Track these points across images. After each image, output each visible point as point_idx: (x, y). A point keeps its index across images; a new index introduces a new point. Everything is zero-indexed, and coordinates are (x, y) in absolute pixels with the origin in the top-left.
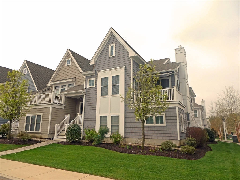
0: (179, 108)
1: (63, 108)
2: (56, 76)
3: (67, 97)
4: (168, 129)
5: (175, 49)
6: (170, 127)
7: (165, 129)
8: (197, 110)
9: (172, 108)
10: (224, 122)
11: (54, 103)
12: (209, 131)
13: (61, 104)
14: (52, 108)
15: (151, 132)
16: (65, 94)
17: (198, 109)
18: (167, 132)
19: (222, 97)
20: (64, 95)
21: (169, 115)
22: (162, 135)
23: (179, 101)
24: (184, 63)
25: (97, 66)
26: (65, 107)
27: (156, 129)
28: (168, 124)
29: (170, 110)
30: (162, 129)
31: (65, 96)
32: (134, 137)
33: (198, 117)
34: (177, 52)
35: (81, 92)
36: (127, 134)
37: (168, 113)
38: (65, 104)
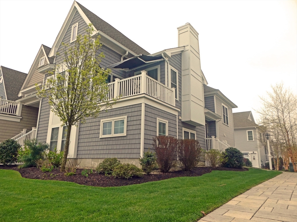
0: (147, 105)
1: (19, 121)
2: (28, 82)
3: (25, 106)
4: (128, 142)
5: (178, 28)
6: (131, 137)
7: (125, 142)
8: (252, 131)
9: (136, 106)
10: (268, 139)
12: (233, 151)
13: (16, 115)
15: (108, 147)
16: (21, 102)
17: (254, 129)
18: (127, 146)
20: (20, 103)
21: (132, 119)
22: (120, 151)
24: (189, 46)
25: (57, 58)
26: (21, 119)
27: (114, 142)
28: (130, 132)
29: (133, 110)
30: (122, 142)
31: (23, 105)
32: (87, 156)
33: (254, 140)
34: (181, 32)
35: (35, 98)
36: (80, 152)
37: (130, 115)
38: (21, 115)
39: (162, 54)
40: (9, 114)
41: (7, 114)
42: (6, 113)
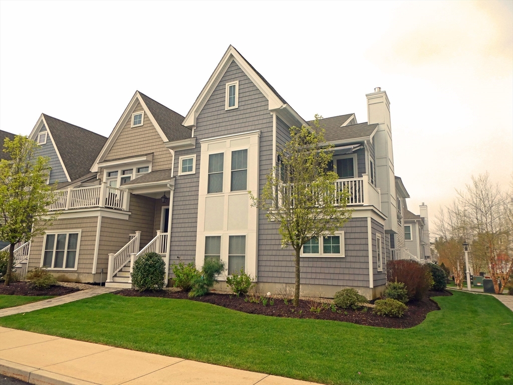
0: (373, 221)
1: (127, 218)
2: (110, 150)
4: (348, 265)
5: (367, 95)
6: (353, 259)
7: (343, 265)
8: (411, 225)
9: (357, 220)
10: (466, 250)
11: (106, 207)
12: (434, 269)
13: (121, 210)
14: (103, 217)
15: (314, 270)
16: (130, 189)
17: (413, 223)
18: (346, 271)
19: (464, 197)
20: (127, 190)
21: (353, 236)
22: (336, 277)
23: (373, 206)
24: (386, 124)
25: (199, 129)
26: (130, 215)
27: (325, 264)
28: (349, 253)
29: (354, 224)
30: (338, 265)
31: (131, 194)
32: (277, 280)
33: (412, 240)
34: (372, 101)
35: (165, 186)
36: (262, 274)
37: (349, 230)
38: (129, 209)
39: (365, 142)
40: (115, 209)
41: (112, 208)
42: (112, 206)
